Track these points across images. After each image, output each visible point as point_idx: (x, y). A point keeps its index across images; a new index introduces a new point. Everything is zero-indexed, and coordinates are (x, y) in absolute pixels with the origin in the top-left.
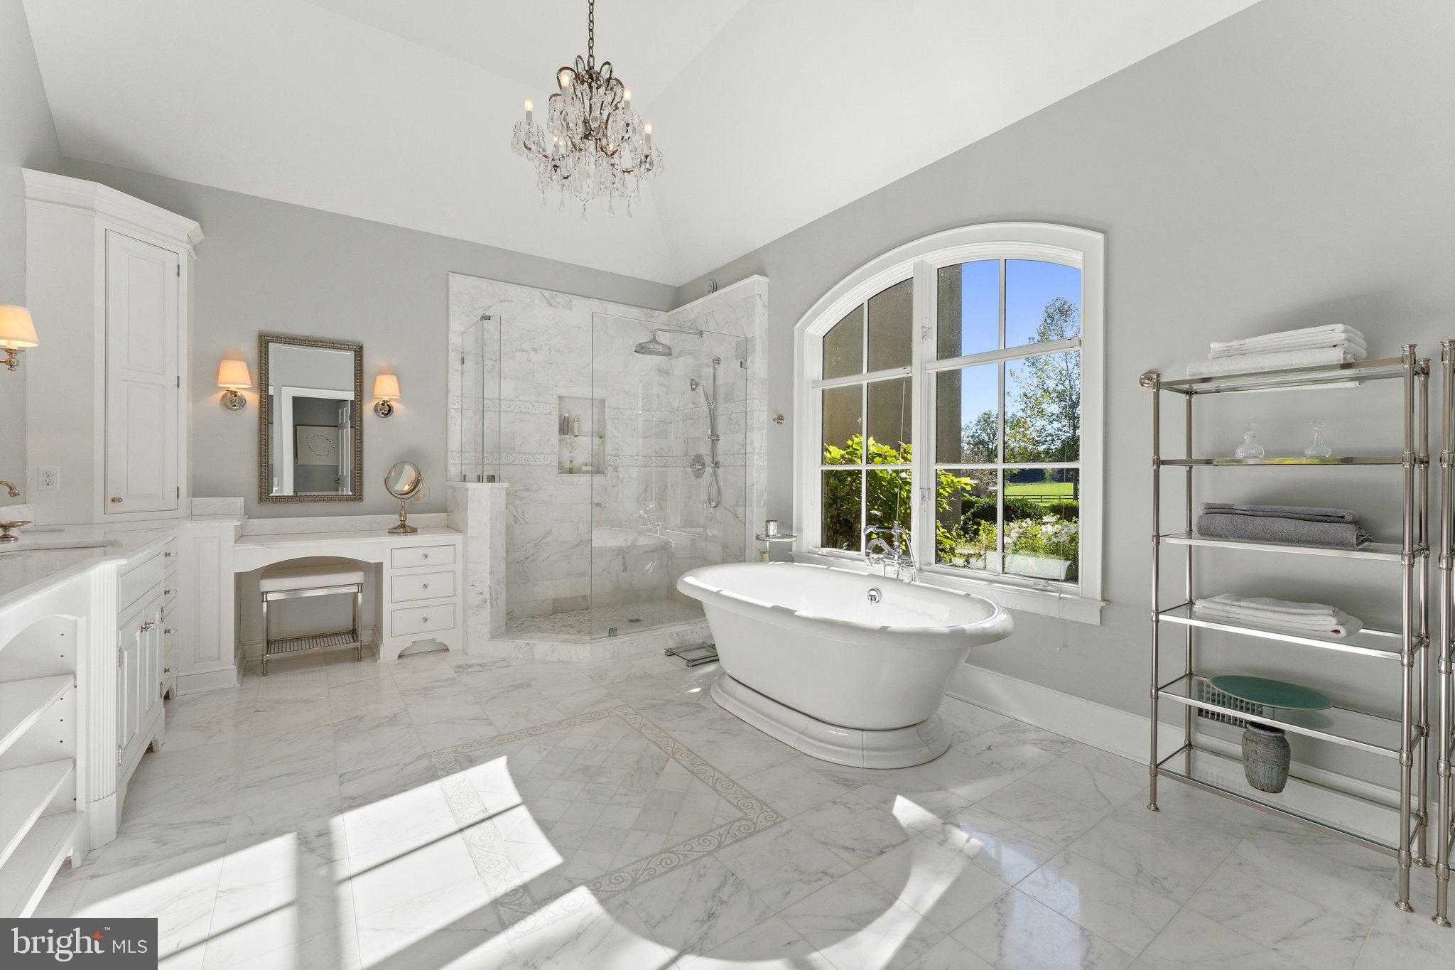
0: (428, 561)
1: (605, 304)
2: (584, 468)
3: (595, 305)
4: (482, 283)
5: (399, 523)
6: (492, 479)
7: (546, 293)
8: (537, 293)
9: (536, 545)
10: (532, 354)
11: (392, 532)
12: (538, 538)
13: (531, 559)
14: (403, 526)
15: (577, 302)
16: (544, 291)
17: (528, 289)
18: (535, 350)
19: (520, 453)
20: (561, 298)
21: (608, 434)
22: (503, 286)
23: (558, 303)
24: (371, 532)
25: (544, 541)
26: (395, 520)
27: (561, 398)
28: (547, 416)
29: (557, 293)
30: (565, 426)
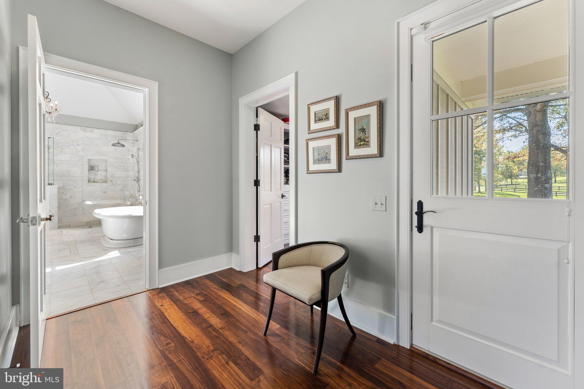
2: (99, 181)
3: (102, 131)
4: (57, 125)
6: (51, 184)
7: (82, 128)
8: (79, 128)
9: (78, 205)
10: (77, 146)
12: (80, 203)
13: (77, 209)
15: (95, 130)
16: (81, 127)
17: (75, 127)
19: (72, 176)
20: (88, 129)
21: (108, 170)
22: (65, 126)
23: (87, 131)
25: (83, 203)
27: (89, 160)
30: (92, 168)
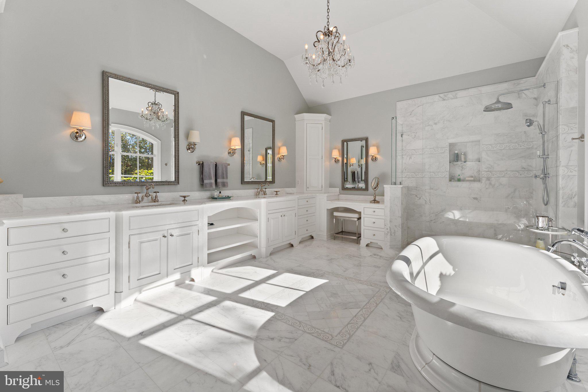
0: (375, 214)
1: (480, 88)
2: (467, 179)
3: (472, 91)
4: (410, 102)
5: (373, 199)
7: (441, 95)
8: (437, 96)
9: (436, 215)
10: (434, 126)
11: (371, 202)
12: (437, 212)
13: (434, 221)
14: (375, 200)
15: (461, 94)
17: (432, 97)
18: (436, 124)
19: (428, 172)
20: (450, 95)
21: (483, 160)
22: (419, 99)
23: (449, 98)
24: (365, 201)
25: (440, 214)
26: (372, 198)
27: (450, 144)
28: (442, 154)
29: (448, 93)
30: (456, 158)
